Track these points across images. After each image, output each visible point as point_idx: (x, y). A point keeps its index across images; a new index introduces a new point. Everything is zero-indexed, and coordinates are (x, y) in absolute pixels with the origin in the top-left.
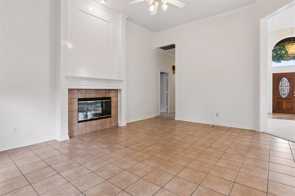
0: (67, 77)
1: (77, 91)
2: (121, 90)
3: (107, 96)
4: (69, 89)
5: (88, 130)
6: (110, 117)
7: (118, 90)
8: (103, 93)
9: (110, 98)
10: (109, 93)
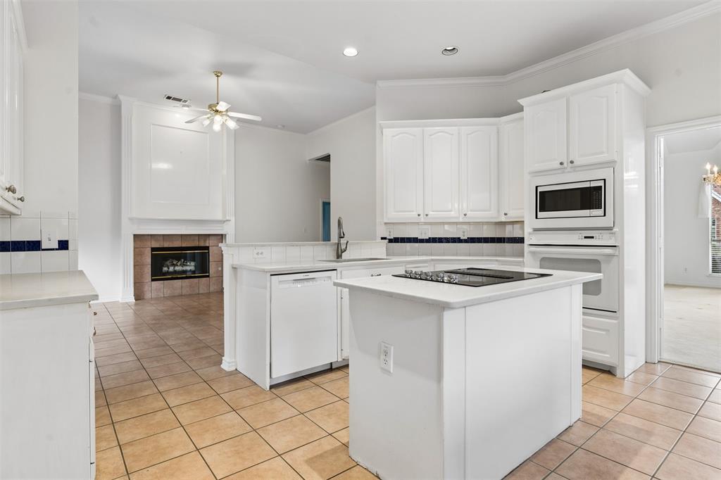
0: (131, 219)
1: (150, 237)
2: (225, 235)
3: (202, 244)
4: (134, 235)
5: (168, 292)
6: (208, 276)
7: (222, 235)
8: (194, 240)
9: (207, 248)
10: (205, 241)
